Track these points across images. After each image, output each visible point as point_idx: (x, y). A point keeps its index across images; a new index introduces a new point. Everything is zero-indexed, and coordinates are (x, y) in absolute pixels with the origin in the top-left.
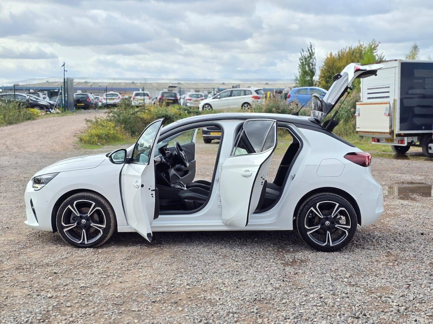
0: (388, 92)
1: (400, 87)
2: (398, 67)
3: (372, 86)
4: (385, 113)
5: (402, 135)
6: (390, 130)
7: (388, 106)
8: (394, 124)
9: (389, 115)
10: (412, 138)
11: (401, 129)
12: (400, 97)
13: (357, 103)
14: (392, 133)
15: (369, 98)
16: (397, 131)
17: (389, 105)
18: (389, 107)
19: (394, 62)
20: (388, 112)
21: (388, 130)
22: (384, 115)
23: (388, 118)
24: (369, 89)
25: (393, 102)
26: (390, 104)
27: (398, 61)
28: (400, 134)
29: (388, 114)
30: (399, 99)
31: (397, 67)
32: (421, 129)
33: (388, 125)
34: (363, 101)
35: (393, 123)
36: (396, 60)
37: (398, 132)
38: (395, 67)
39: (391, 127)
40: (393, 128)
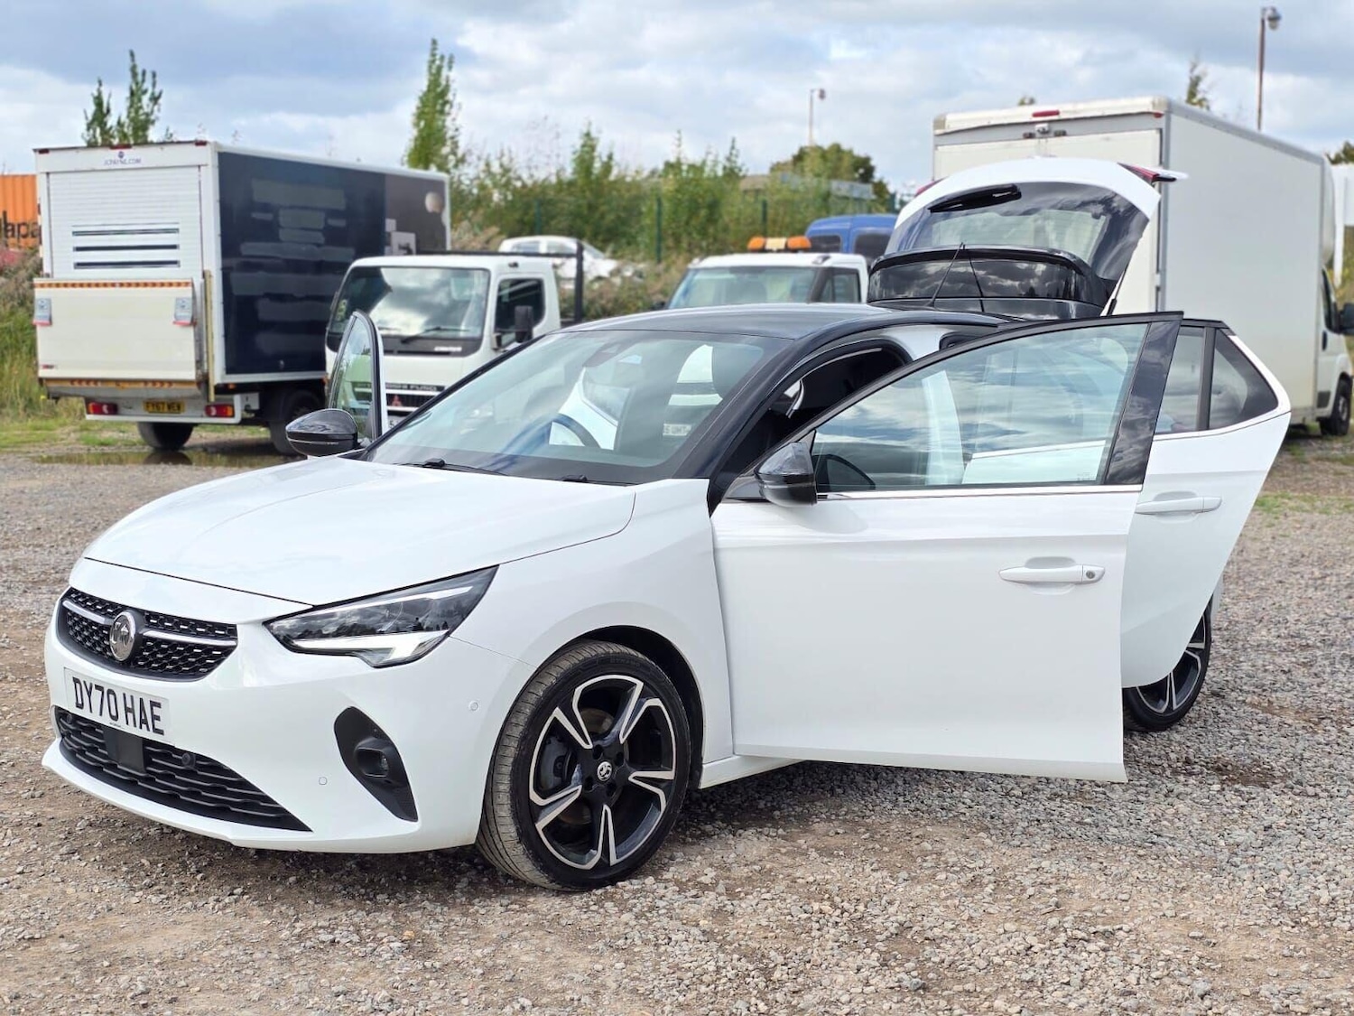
0: (174, 247)
1: (219, 231)
2: (210, 167)
3: (101, 223)
4: (175, 316)
5: (231, 387)
6: (199, 372)
7: (186, 293)
8: (207, 352)
9: (194, 323)
10: (247, 399)
11: (230, 369)
12: (220, 266)
13: (37, 281)
14: (203, 381)
15: (79, 265)
16: (218, 375)
17: (190, 288)
18: (190, 295)
19: (193, 148)
20: (186, 315)
21: (191, 374)
22: (175, 323)
23: (190, 333)
24: (76, 234)
25: (202, 280)
26: (193, 286)
27: (208, 147)
28: (226, 385)
29: (188, 321)
30: (220, 273)
31: (206, 165)
32: (276, 369)
33: (190, 355)
34: (56, 276)
35: (205, 350)
36: (203, 143)
37: (222, 377)
38: (199, 166)
39: (199, 363)
40: (206, 368)
